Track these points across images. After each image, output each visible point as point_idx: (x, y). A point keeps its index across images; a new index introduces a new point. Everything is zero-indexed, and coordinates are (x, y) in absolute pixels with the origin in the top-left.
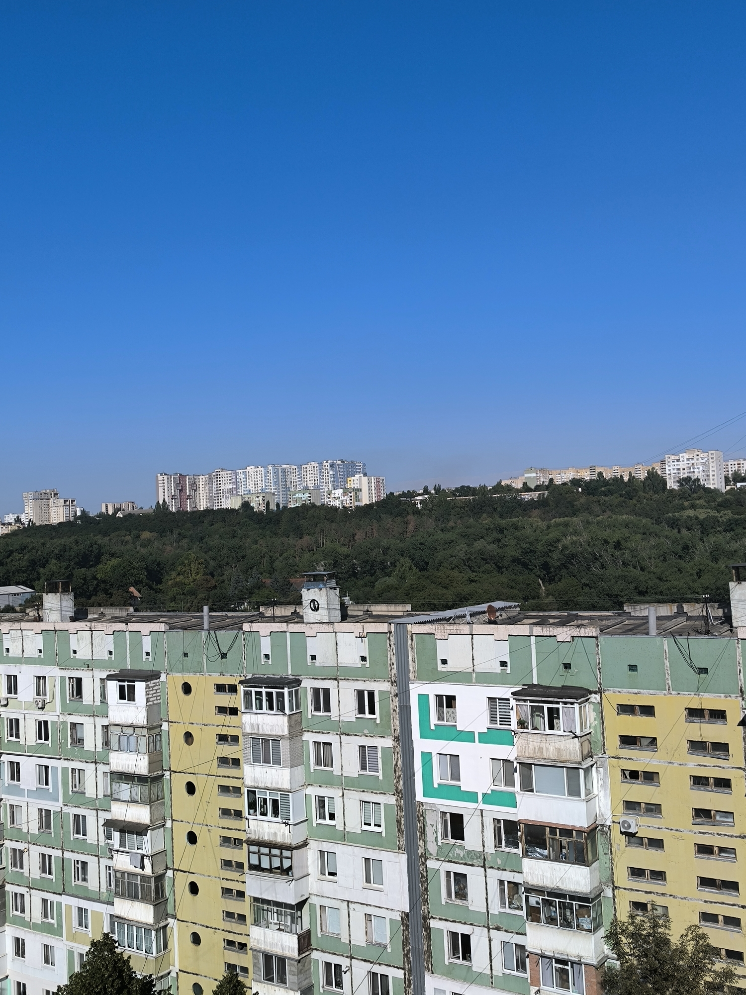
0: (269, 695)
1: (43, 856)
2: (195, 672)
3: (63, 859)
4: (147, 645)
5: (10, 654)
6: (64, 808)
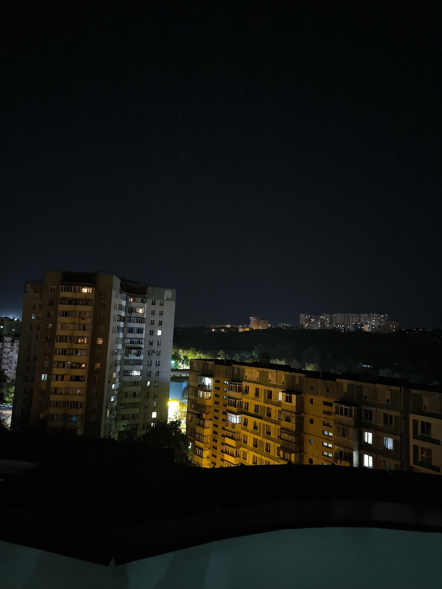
0: (346, 409)
1: (254, 456)
2: (316, 395)
3: (261, 458)
4: (297, 382)
5: (247, 378)
6: (263, 439)
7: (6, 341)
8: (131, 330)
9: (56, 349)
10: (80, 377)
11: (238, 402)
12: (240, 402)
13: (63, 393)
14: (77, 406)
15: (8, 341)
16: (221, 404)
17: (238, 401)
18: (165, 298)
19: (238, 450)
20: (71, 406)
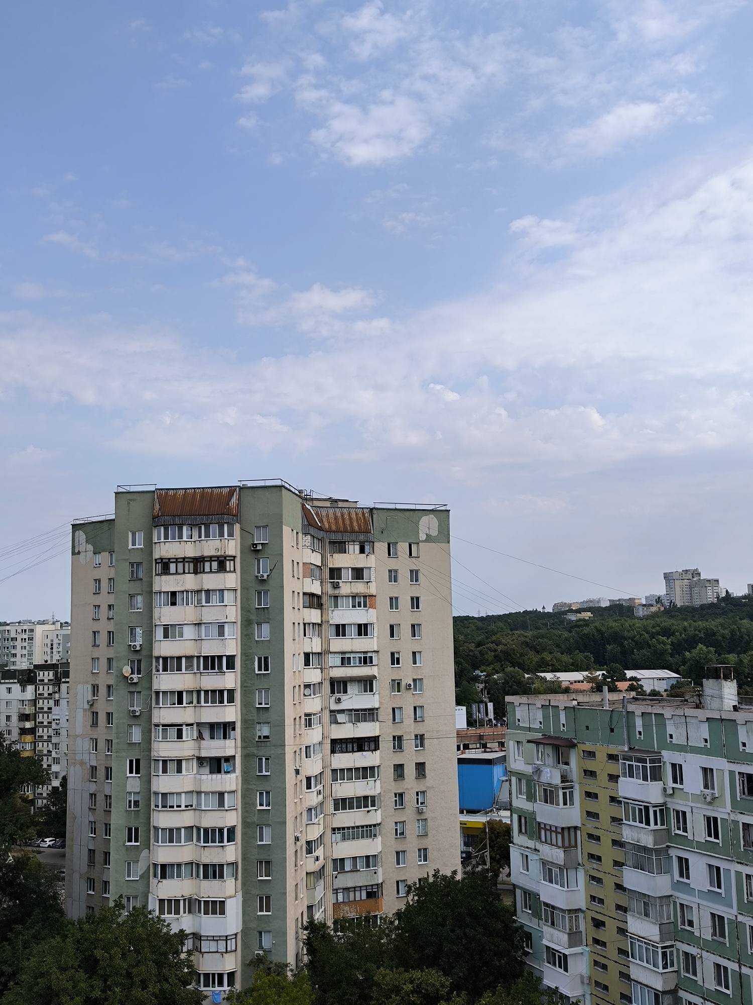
1: (718, 966)
3: (740, 972)
5: (674, 741)
6: (740, 917)
7: (43, 680)
8: (340, 630)
9: (157, 693)
10: (223, 761)
11: (655, 812)
12: (661, 811)
13: (183, 808)
14: (221, 841)
15: (46, 681)
16: (605, 819)
17: (655, 809)
18: (423, 537)
19: (668, 950)
20: (206, 841)
